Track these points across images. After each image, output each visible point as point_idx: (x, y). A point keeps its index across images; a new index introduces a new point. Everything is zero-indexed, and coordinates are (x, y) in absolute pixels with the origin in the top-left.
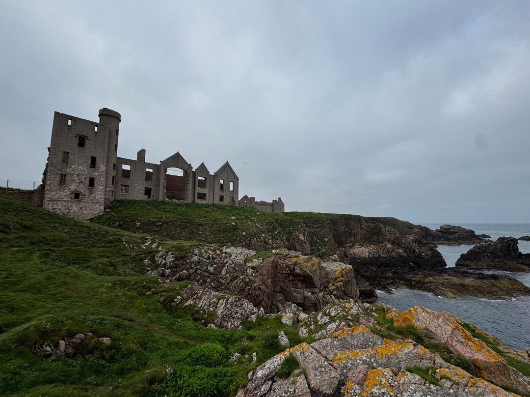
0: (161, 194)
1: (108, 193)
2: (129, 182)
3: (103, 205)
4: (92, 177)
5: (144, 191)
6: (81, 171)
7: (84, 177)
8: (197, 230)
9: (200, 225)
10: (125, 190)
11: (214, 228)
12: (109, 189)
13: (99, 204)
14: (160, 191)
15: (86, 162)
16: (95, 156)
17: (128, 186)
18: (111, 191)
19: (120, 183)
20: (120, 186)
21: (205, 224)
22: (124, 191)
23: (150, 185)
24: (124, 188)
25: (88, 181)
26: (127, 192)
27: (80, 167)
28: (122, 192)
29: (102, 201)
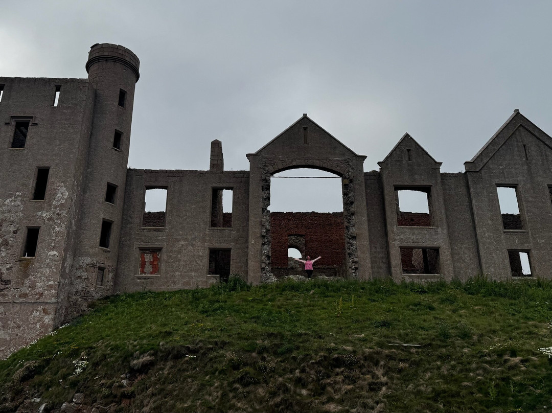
0: (253, 264)
1: (84, 275)
2: (162, 236)
3: (51, 309)
4: (32, 224)
5: (206, 260)
6: (9, 211)
7: (12, 229)
8: (320, 390)
9: (338, 362)
10: (151, 263)
11: (426, 382)
12: (88, 260)
13: (41, 308)
14: (251, 252)
15: (23, 184)
16: (46, 164)
17: (160, 250)
18: (93, 266)
19: (137, 244)
20: (136, 253)
21: (372, 360)
22: (148, 268)
23: (224, 239)
24: (148, 258)
25: (21, 239)
26: (156, 269)
27: (8, 201)
28: (143, 272)
29: (50, 296)
